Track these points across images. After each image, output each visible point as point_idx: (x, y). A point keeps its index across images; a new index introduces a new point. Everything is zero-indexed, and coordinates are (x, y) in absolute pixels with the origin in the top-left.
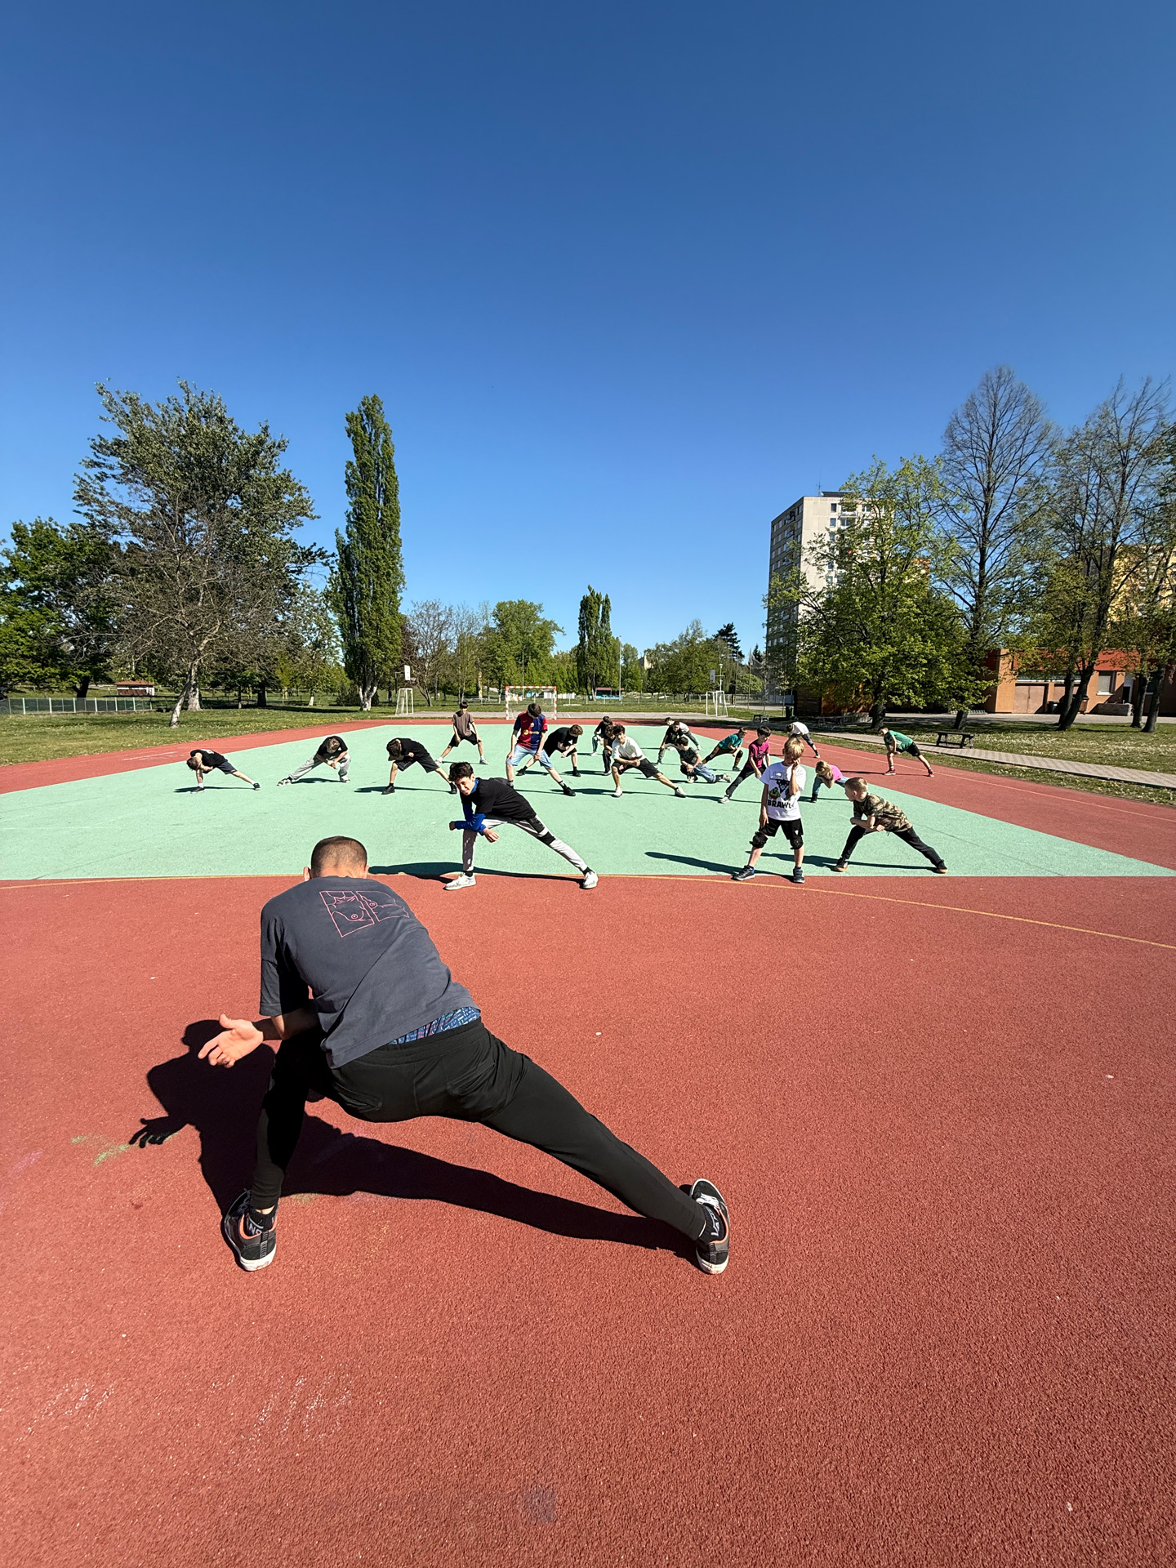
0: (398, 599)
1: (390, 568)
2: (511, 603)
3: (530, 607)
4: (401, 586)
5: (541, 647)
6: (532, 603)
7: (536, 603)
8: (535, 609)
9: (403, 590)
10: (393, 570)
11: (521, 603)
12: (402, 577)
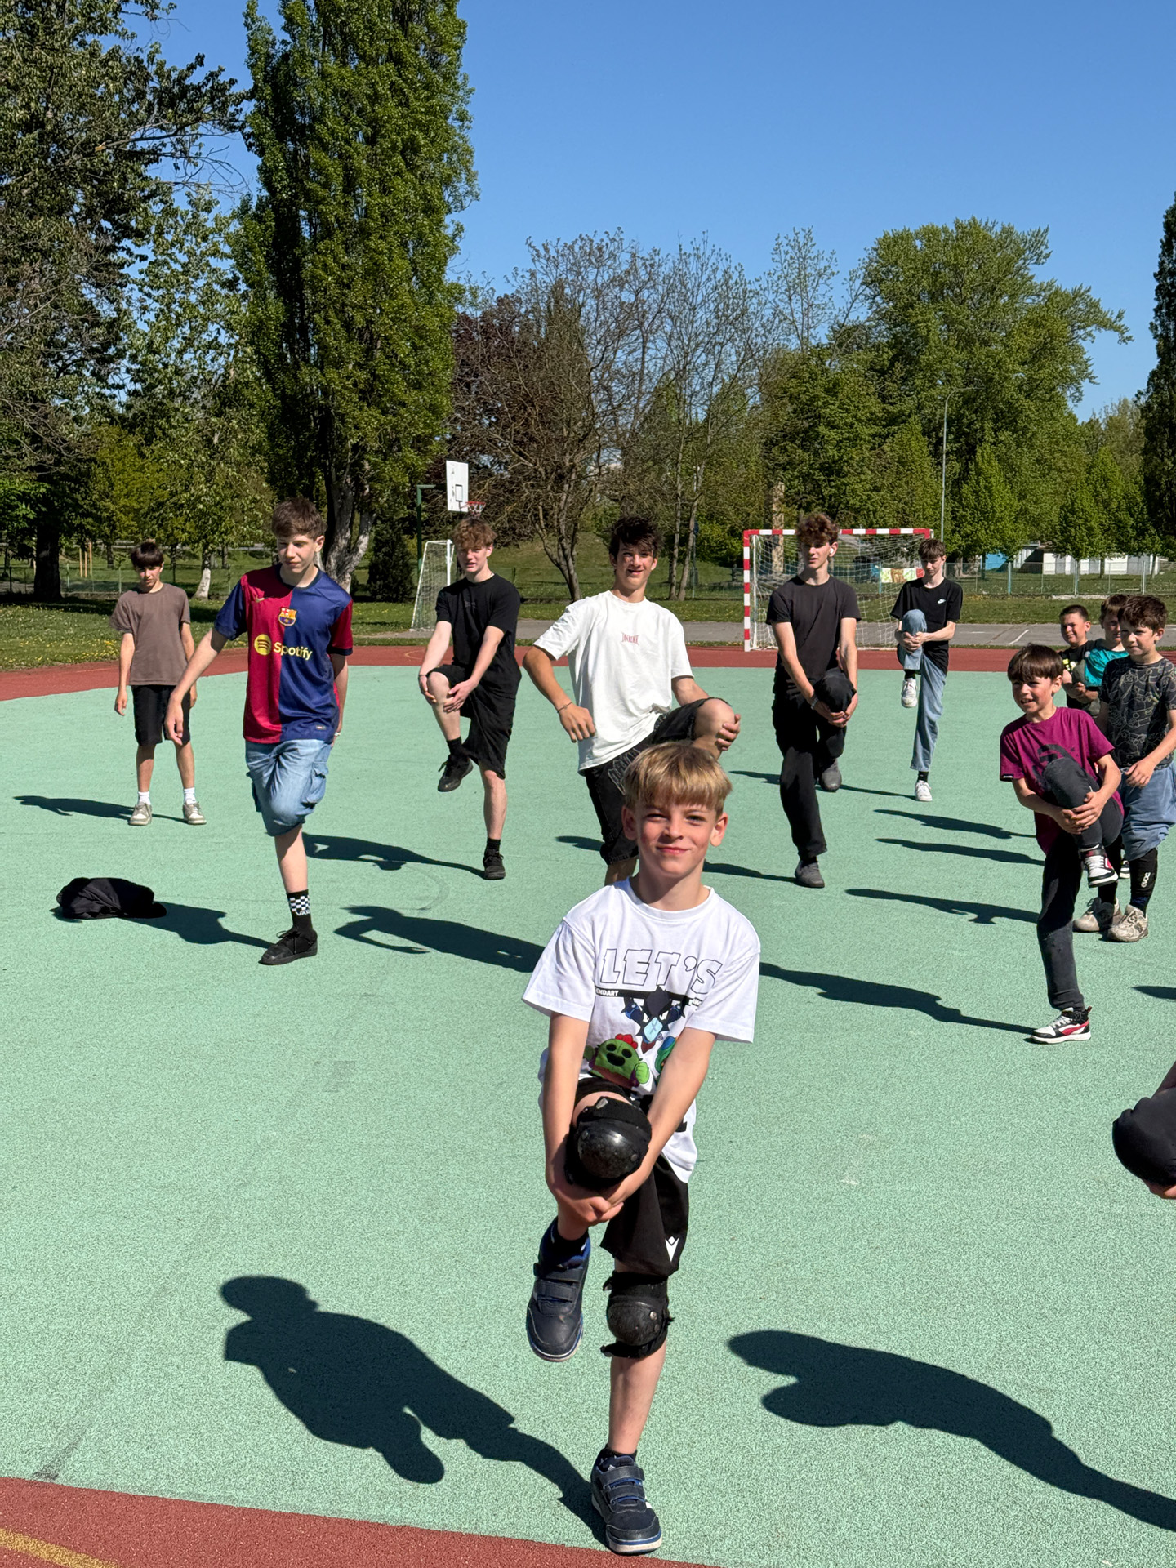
0: (450, 231)
1: (418, 124)
2: (930, 234)
3: (1002, 246)
4: (462, 187)
5: (1030, 388)
6: (1008, 231)
7: (1022, 229)
8: (1019, 254)
9: (467, 201)
10: (426, 132)
11: (969, 232)
12: (463, 155)
